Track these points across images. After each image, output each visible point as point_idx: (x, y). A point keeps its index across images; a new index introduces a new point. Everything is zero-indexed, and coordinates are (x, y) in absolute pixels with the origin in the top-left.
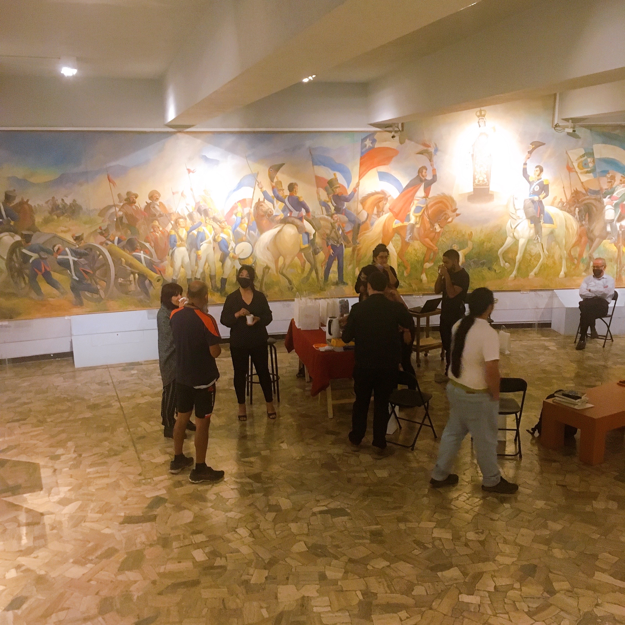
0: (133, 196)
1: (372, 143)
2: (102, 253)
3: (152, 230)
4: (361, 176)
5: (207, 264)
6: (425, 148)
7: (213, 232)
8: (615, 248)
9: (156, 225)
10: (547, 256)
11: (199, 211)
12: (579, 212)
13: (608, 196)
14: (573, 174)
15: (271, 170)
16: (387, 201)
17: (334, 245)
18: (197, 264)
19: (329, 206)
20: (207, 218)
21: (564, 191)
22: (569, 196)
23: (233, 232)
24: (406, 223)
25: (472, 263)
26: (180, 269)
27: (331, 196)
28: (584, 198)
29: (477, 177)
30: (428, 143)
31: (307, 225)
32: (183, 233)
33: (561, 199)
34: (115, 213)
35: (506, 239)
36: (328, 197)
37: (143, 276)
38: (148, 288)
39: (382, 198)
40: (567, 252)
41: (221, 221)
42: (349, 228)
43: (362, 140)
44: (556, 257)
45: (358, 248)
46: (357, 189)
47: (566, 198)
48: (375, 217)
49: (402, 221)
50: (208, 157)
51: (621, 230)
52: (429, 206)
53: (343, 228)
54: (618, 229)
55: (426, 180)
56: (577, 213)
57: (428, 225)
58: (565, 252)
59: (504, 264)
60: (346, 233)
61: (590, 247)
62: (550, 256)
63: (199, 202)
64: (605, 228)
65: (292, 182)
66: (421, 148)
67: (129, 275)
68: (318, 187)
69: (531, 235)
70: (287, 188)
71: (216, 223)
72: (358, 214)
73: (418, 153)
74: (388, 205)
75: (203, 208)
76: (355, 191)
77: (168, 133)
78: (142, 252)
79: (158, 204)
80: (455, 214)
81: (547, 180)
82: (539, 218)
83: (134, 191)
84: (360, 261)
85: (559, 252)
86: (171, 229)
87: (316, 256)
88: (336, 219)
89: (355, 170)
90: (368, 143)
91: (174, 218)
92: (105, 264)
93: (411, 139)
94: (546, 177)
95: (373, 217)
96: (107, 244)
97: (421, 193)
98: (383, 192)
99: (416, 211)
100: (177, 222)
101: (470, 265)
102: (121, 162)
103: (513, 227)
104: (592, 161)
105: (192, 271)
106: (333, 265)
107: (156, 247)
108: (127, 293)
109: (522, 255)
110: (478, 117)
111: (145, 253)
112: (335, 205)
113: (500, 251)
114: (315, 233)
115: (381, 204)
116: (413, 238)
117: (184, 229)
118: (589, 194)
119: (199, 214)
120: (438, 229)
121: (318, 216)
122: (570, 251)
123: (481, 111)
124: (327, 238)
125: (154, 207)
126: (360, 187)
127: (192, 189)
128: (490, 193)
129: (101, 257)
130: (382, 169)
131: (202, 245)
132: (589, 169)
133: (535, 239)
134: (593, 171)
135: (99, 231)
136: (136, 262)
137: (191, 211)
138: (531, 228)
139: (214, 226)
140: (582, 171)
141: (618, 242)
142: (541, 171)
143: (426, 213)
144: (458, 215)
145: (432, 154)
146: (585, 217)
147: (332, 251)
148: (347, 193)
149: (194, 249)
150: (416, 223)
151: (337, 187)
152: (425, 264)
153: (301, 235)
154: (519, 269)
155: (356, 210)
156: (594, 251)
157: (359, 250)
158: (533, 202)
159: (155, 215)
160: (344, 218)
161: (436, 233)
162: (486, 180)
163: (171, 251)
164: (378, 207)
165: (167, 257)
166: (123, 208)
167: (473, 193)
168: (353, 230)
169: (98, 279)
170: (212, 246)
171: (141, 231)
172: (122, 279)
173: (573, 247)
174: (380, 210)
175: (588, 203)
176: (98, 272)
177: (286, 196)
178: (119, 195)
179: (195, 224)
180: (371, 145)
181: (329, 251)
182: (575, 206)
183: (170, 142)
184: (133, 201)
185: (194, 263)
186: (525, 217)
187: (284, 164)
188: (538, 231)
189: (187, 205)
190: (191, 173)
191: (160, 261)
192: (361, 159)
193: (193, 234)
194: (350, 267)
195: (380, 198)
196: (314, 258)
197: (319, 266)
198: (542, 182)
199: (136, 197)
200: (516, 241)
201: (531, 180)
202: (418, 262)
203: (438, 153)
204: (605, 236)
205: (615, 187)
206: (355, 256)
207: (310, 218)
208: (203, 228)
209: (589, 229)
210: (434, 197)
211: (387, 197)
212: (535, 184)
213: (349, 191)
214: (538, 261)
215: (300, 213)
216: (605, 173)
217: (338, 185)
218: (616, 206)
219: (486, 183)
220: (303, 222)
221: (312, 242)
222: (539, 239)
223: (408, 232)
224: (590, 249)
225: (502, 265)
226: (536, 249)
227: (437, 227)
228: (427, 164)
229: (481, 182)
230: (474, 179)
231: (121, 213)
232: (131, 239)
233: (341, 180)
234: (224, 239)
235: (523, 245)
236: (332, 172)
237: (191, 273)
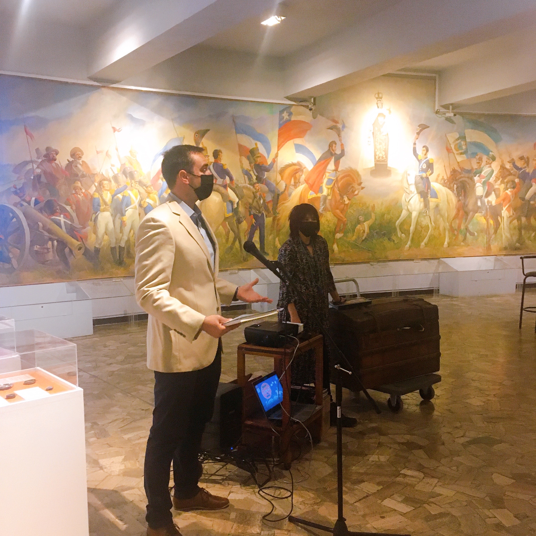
0: (53, 153)
1: (289, 116)
2: (15, 216)
3: (74, 192)
4: (279, 147)
5: (132, 231)
6: (334, 124)
7: (139, 197)
8: (485, 220)
9: (78, 187)
10: (434, 227)
11: (124, 173)
12: (456, 188)
13: (478, 175)
14: (451, 155)
15: (197, 136)
16: (303, 173)
17: (256, 215)
18: (121, 231)
19: (251, 175)
20: (133, 181)
21: (445, 169)
22: (449, 174)
23: (160, 198)
24: (319, 195)
25: (375, 234)
26: (103, 237)
27: (253, 165)
28: (460, 176)
29: (377, 153)
30: (336, 119)
31: (231, 193)
32: (107, 196)
33: (443, 177)
34: (33, 170)
35: (402, 212)
36: (250, 166)
37: (62, 244)
38: (67, 256)
39: (299, 169)
40: (449, 224)
41: (147, 185)
42: (269, 198)
43: (280, 112)
44: (441, 228)
45: (278, 218)
46: (276, 159)
47: (447, 176)
48: (293, 187)
49: (316, 193)
50: (134, 116)
51: (488, 204)
52: (339, 178)
53: (265, 197)
54: (486, 204)
55: (335, 154)
56: (455, 189)
57: (338, 198)
58: (448, 224)
59: (401, 235)
60: (266, 202)
61: (466, 219)
62: (436, 228)
63: (124, 164)
64: (476, 203)
65: (216, 149)
66: (331, 124)
67: (47, 242)
68: (241, 155)
69: (421, 208)
70: (212, 154)
71: (142, 187)
72: (277, 184)
73: (329, 128)
74: (303, 177)
75: (128, 170)
76: (274, 161)
77: (92, 86)
78: (62, 216)
79: (81, 163)
80: (360, 187)
81: (432, 159)
82: (427, 193)
83: (54, 147)
84: (280, 230)
85: (443, 224)
86: (95, 192)
87: (240, 225)
88: (257, 188)
89: (274, 140)
90: (285, 115)
91: (98, 179)
92: (20, 228)
93: (322, 115)
94: (431, 156)
95: (291, 188)
96: (22, 205)
97: (331, 166)
98: (299, 164)
99: (327, 184)
100: (100, 184)
101: (373, 235)
102: (41, 113)
103: (407, 200)
104: (465, 144)
105: (116, 239)
106: (255, 235)
107: (78, 210)
108: (43, 263)
109: (414, 226)
110: (377, 98)
111: (66, 217)
112: (256, 174)
113: (397, 223)
114: (239, 201)
115: (297, 175)
116: (325, 209)
117: (109, 192)
118: (463, 173)
119: (124, 176)
120: (347, 202)
121: (241, 185)
122: (451, 223)
123: (378, 93)
124: (250, 207)
125: (76, 166)
126: (279, 158)
127: (117, 150)
128: (388, 169)
129: (14, 220)
130: (298, 141)
131: (127, 210)
132: (463, 151)
133: (424, 212)
134: (465, 153)
135: (13, 190)
136: (55, 227)
137: (116, 172)
138: (421, 202)
139: (141, 191)
140: (458, 152)
141: (487, 215)
142: (427, 151)
143: (336, 185)
144: (363, 188)
145: (340, 130)
146: (461, 193)
147: (254, 221)
148: (267, 163)
149: (119, 215)
150: (328, 195)
151: (258, 157)
152: (336, 235)
153: (226, 203)
154: (413, 239)
155: (276, 180)
156: (469, 223)
157: (279, 220)
158: (422, 178)
159: (77, 175)
160: (264, 187)
161: (345, 204)
162: (384, 156)
163: (94, 216)
164: (295, 178)
165: (90, 222)
166: (42, 165)
167: (374, 169)
168: (273, 200)
169: (10, 246)
170: (137, 212)
171: (62, 192)
172: (38, 246)
173: (453, 219)
174: (297, 181)
175: (463, 181)
176: (10, 238)
177: (212, 162)
178: (37, 150)
179: (120, 187)
180: (288, 117)
181: (252, 221)
182: (453, 183)
183: (94, 96)
184: (53, 159)
185: (118, 230)
186: (416, 192)
187: (209, 130)
188: (426, 205)
189: (113, 165)
190: (116, 132)
191: (82, 226)
192: (280, 129)
193: (118, 198)
194: (271, 237)
195: (297, 170)
196: (238, 228)
197: (242, 235)
198: (428, 161)
199: (57, 154)
200: (410, 214)
201: (420, 158)
202: (330, 232)
203: (345, 130)
204: (477, 210)
205: (483, 167)
206: (275, 226)
207: (234, 187)
208: (129, 192)
209: (464, 204)
210: (342, 170)
211: (302, 168)
212: (423, 162)
213: (269, 161)
214: (427, 233)
215: (225, 180)
216: (474, 154)
217: (259, 155)
218: (484, 184)
219: (385, 159)
220: (227, 191)
221: (235, 211)
222: (427, 212)
223: (322, 203)
224: (466, 222)
225: (399, 236)
226: (425, 221)
227: (346, 199)
228: (336, 139)
229: (381, 158)
230: (375, 155)
231: (39, 171)
232: (51, 200)
233: (262, 150)
234: (150, 204)
235: (415, 217)
236: (254, 142)
237: (115, 241)
